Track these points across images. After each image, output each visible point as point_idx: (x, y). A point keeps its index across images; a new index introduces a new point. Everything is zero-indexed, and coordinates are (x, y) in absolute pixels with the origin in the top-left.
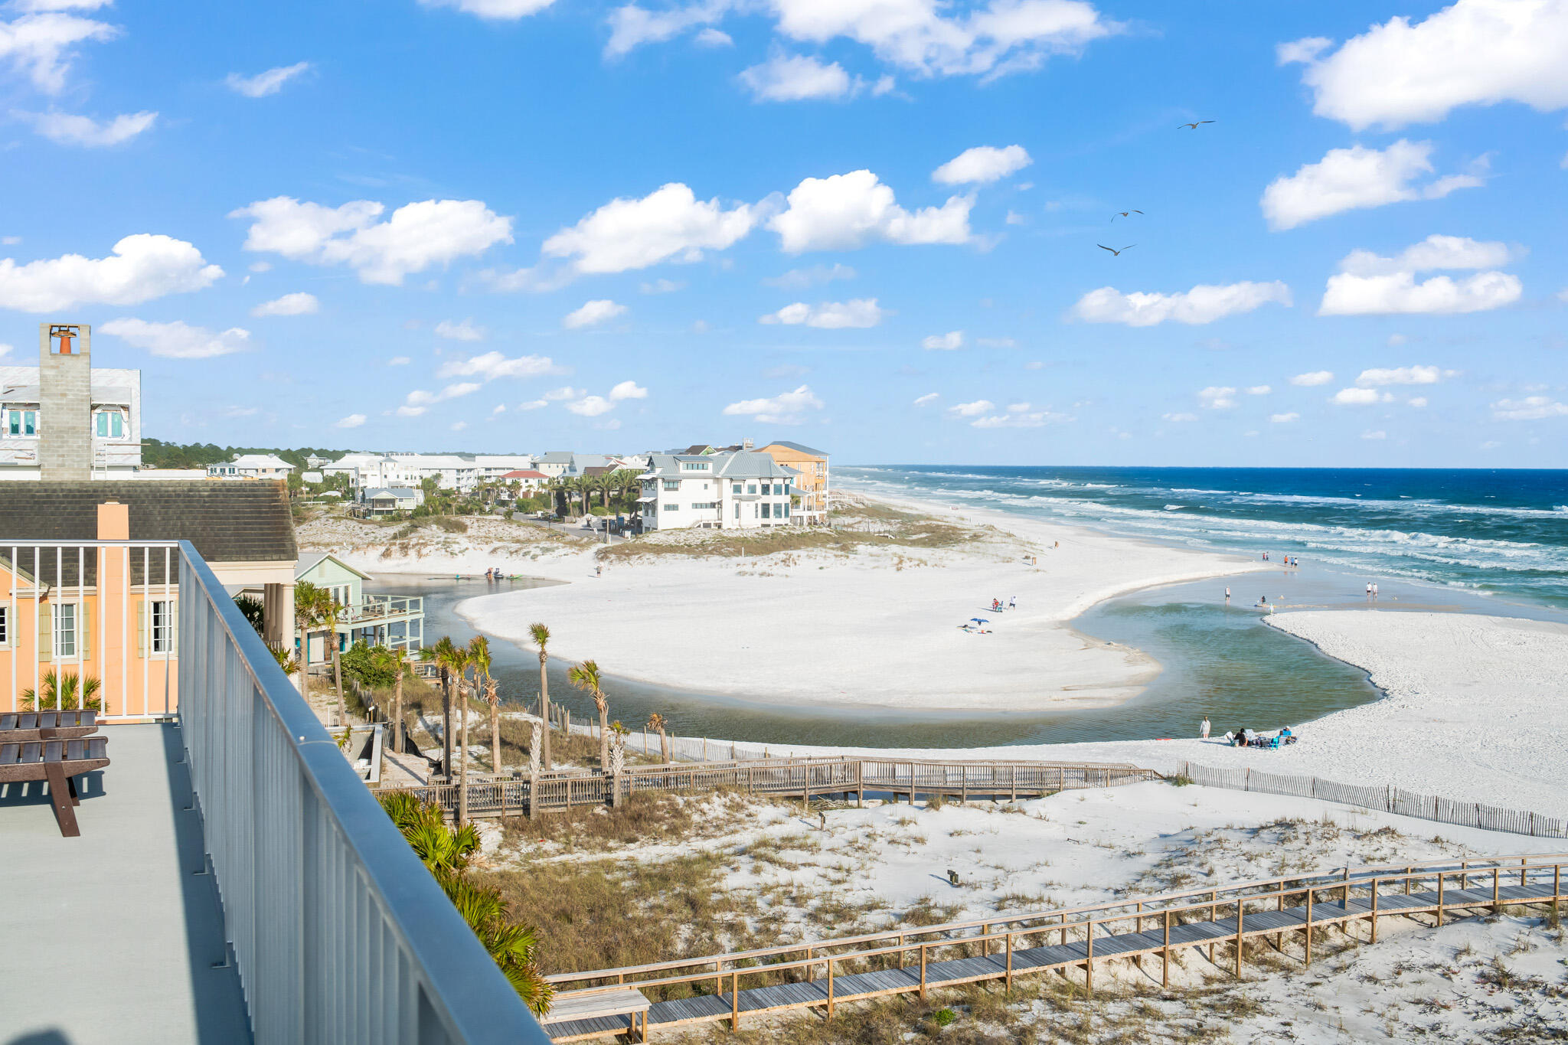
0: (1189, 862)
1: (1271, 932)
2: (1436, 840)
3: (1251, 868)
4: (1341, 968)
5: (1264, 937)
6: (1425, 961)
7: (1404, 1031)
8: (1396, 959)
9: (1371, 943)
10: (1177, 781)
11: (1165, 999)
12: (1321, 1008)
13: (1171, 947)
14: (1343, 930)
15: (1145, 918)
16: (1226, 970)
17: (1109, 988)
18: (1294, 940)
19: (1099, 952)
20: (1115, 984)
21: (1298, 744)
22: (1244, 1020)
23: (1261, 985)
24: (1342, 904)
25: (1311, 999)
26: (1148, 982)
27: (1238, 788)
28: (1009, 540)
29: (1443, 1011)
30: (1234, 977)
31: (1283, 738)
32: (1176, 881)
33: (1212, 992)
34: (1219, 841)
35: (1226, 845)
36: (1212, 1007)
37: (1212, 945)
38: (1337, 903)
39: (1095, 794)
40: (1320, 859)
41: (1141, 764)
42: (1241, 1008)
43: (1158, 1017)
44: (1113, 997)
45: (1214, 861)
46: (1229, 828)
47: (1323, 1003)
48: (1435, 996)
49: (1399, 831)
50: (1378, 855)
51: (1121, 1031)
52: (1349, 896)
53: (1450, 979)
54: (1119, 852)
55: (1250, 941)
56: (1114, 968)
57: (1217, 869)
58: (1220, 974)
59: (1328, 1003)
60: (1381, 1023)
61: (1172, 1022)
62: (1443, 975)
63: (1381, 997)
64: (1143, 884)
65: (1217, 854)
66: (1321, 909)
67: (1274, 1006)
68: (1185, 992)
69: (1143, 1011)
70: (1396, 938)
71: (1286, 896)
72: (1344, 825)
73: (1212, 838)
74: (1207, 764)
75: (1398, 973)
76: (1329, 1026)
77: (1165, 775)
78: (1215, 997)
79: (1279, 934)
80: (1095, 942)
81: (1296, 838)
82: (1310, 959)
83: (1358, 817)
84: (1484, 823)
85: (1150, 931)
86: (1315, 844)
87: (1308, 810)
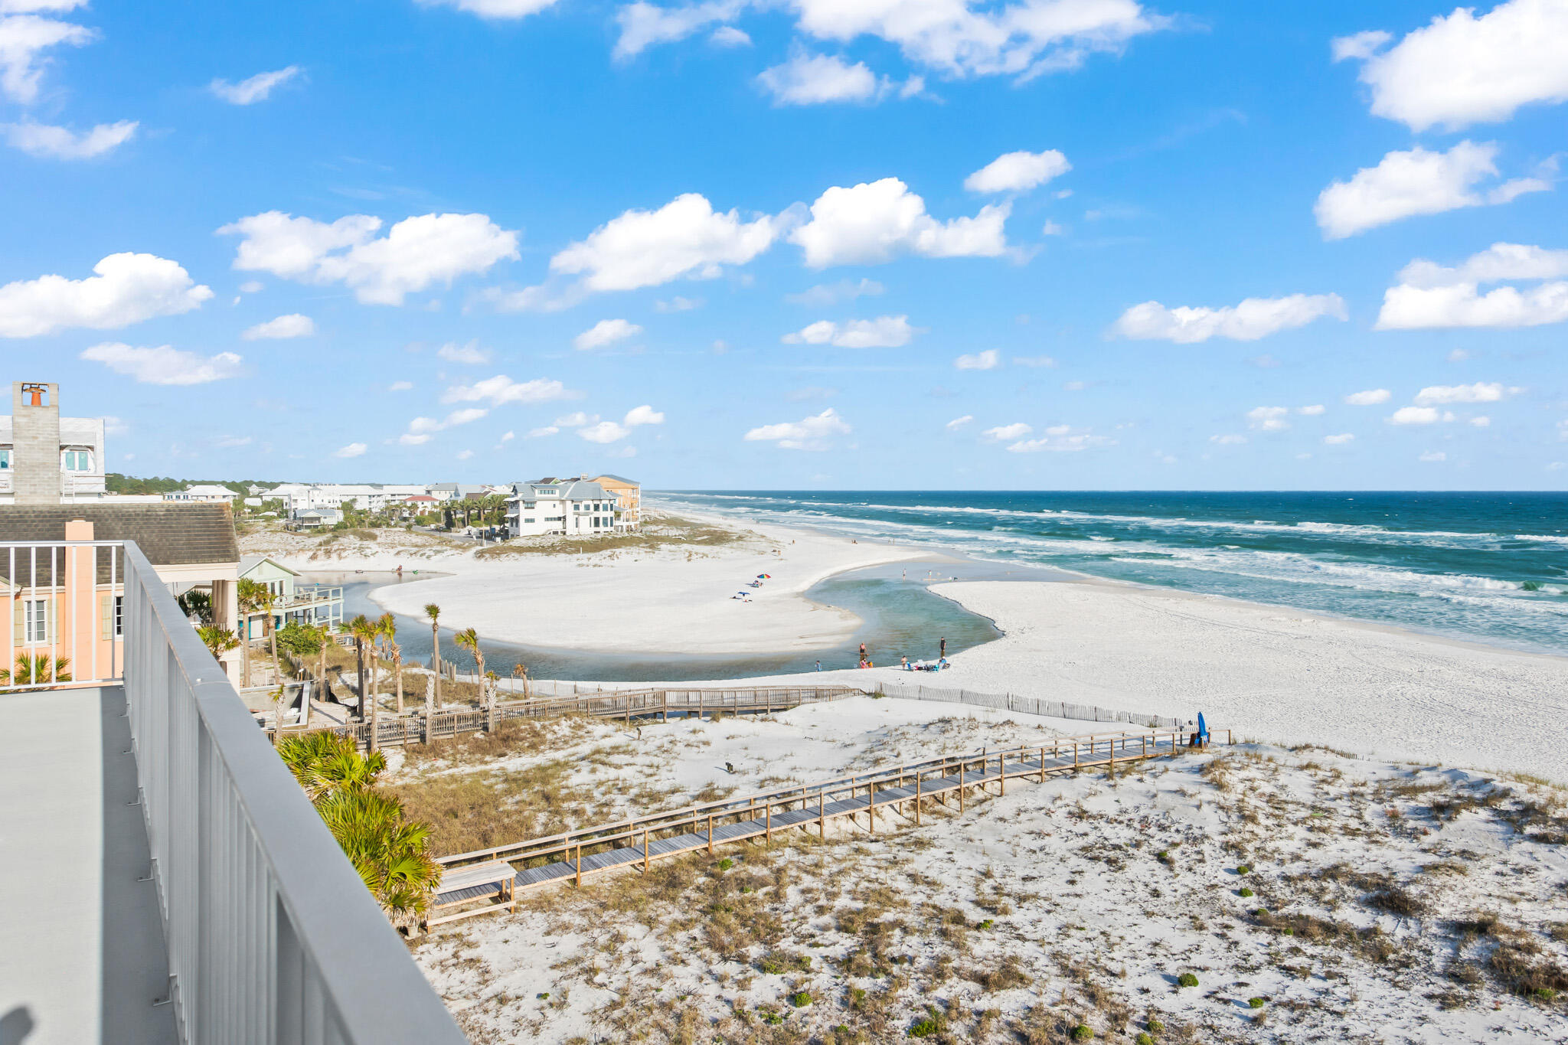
0: (885, 749)
1: (938, 793)
2: (1039, 727)
3: (924, 751)
4: (983, 814)
5: (934, 796)
6: (1034, 806)
7: (1024, 852)
8: (1016, 805)
9: (1001, 795)
10: (876, 695)
11: (872, 841)
12: (971, 841)
13: (874, 806)
14: (983, 788)
15: (857, 788)
16: (910, 819)
17: (835, 837)
18: (953, 797)
19: (828, 812)
20: (839, 833)
21: (951, 668)
22: (923, 852)
23: (933, 828)
24: (982, 772)
25: (965, 835)
26: (860, 831)
27: (914, 698)
28: (762, 540)
29: (1046, 837)
30: (916, 823)
31: (942, 665)
32: (877, 762)
33: (902, 835)
34: (903, 734)
35: (907, 736)
36: (903, 845)
37: (901, 803)
38: (979, 771)
39: (822, 706)
40: (967, 743)
41: (851, 685)
42: (920, 844)
43: (868, 854)
44: (837, 842)
45: (901, 747)
46: (909, 724)
47: (973, 837)
48: (1041, 828)
49: (1016, 722)
50: (1004, 738)
51: (844, 865)
52: (987, 765)
53: (1050, 816)
54: (839, 745)
55: (924, 799)
56: (838, 822)
57: (902, 753)
58: (907, 822)
59: (976, 837)
60: (1009, 848)
61: (877, 856)
62: (1046, 814)
63: (1010, 830)
64: (855, 765)
65: (903, 742)
66: (969, 775)
67: (941, 841)
68: (884, 836)
69: (858, 851)
70: (1017, 791)
71: (947, 769)
72: (982, 720)
73: (899, 732)
74: (894, 683)
75: (1019, 815)
76: (977, 852)
77: (867, 692)
78: (904, 837)
79: (943, 794)
80: (825, 806)
81: (952, 729)
82: (963, 809)
83: (991, 714)
84: (1067, 714)
85: (861, 797)
86: (964, 733)
87: (958, 711)
